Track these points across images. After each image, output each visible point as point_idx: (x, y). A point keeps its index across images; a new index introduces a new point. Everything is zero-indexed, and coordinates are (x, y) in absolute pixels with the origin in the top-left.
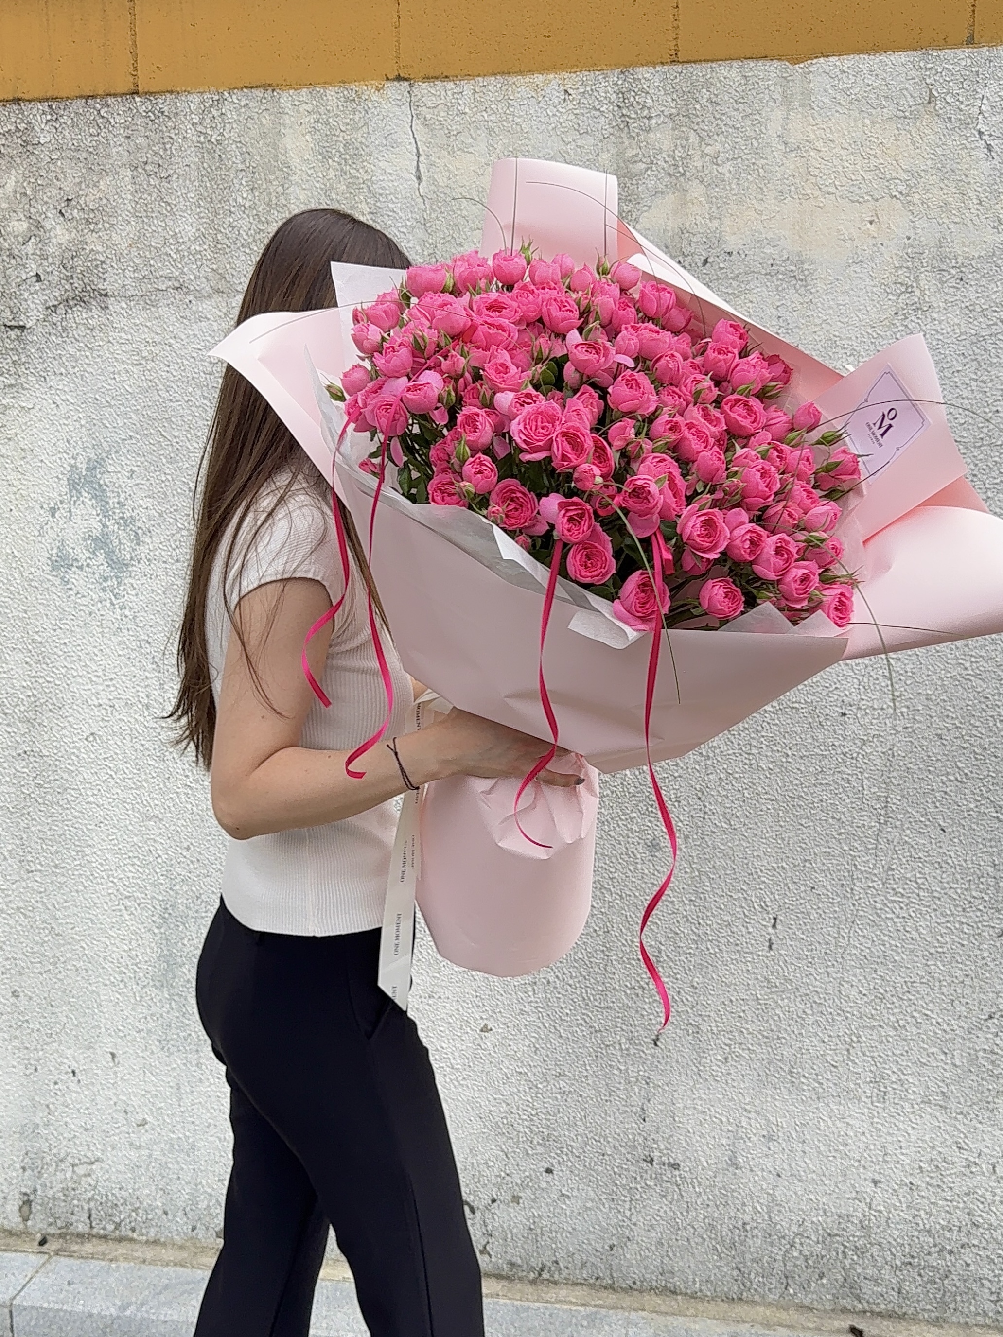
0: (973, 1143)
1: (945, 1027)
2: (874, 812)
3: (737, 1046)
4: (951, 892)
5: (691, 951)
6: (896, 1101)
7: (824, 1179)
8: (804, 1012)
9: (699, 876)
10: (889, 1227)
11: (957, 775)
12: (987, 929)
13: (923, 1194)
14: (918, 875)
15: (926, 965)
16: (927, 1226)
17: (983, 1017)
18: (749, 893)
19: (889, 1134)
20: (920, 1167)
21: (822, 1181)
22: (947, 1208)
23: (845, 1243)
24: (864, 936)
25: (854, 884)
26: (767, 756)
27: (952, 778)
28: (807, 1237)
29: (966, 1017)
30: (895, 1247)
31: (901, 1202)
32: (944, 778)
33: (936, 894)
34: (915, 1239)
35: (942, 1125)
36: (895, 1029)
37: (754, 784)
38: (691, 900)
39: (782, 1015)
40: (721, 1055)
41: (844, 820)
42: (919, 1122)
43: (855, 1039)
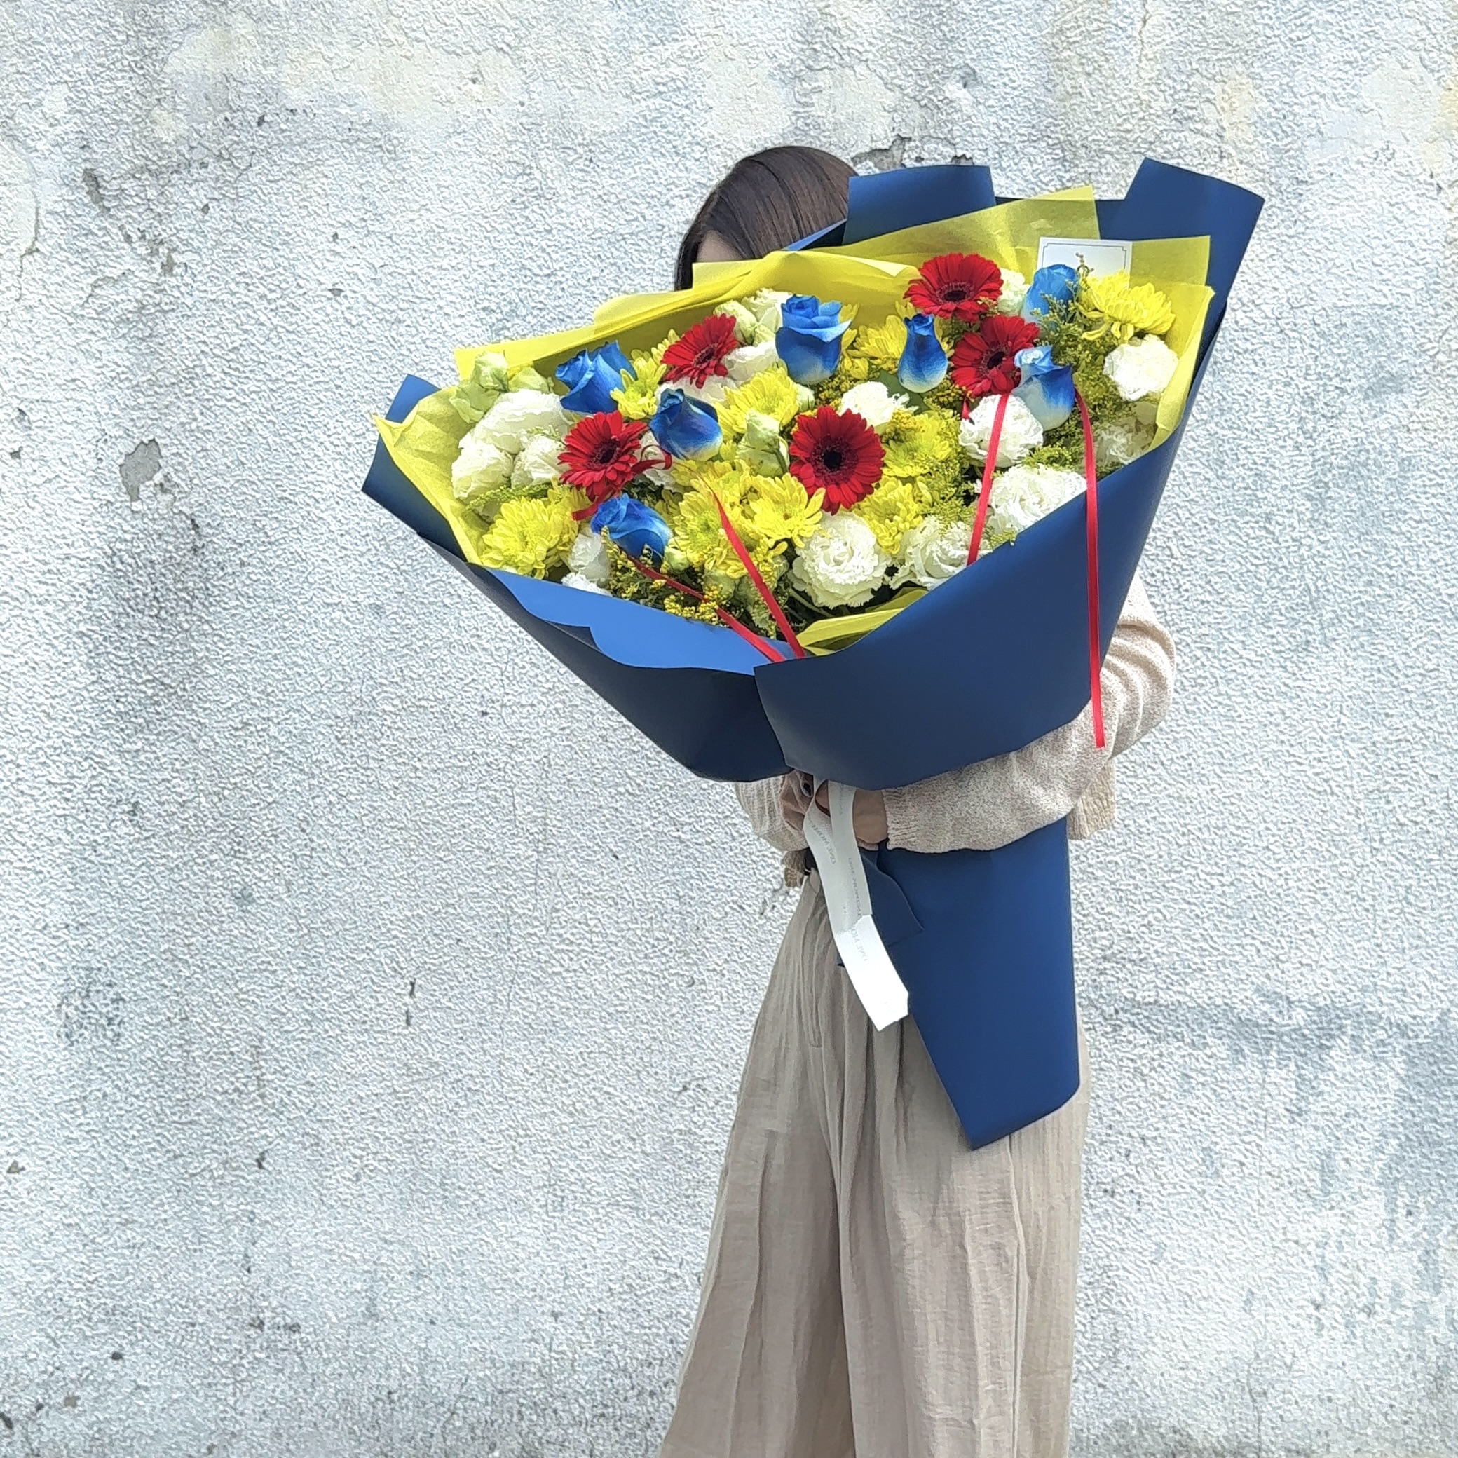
0: (673, 1250)
1: (632, 1106)
2: (531, 838)
3: (370, 1157)
4: (629, 934)
5: (303, 1035)
6: (577, 1207)
7: (490, 1319)
8: (457, 1104)
9: (309, 934)
10: (575, 1371)
11: (628, 786)
12: (675, 978)
13: (615, 1322)
14: (589, 916)
15: (606, 1029)
16: (622, 1364)
17: (677, 1089)
18: (377, 952)
19: (569, 1250)
20: (610, 1289)
21: (488, 1322)
22: (645, 1338)
23: (521, 1400)
24: (527, 999)
25: (511, 933)
26: (390, 771)
27: (622, 790)
28: (473, 1399)
29: (655, 1091)
30: (583, 1397)
31: (588, 1337)
32: (613, 792)
33: (612, 939)
34: (608, 1382)
35: (633, 1231)
36: (571, 1114)
37: (375, 809)
38: (301, 968)
39: (428, 1111)
40: (349, 1172)
41: (493, 849)
42: (605, 1230)
43: (521, 1132)
